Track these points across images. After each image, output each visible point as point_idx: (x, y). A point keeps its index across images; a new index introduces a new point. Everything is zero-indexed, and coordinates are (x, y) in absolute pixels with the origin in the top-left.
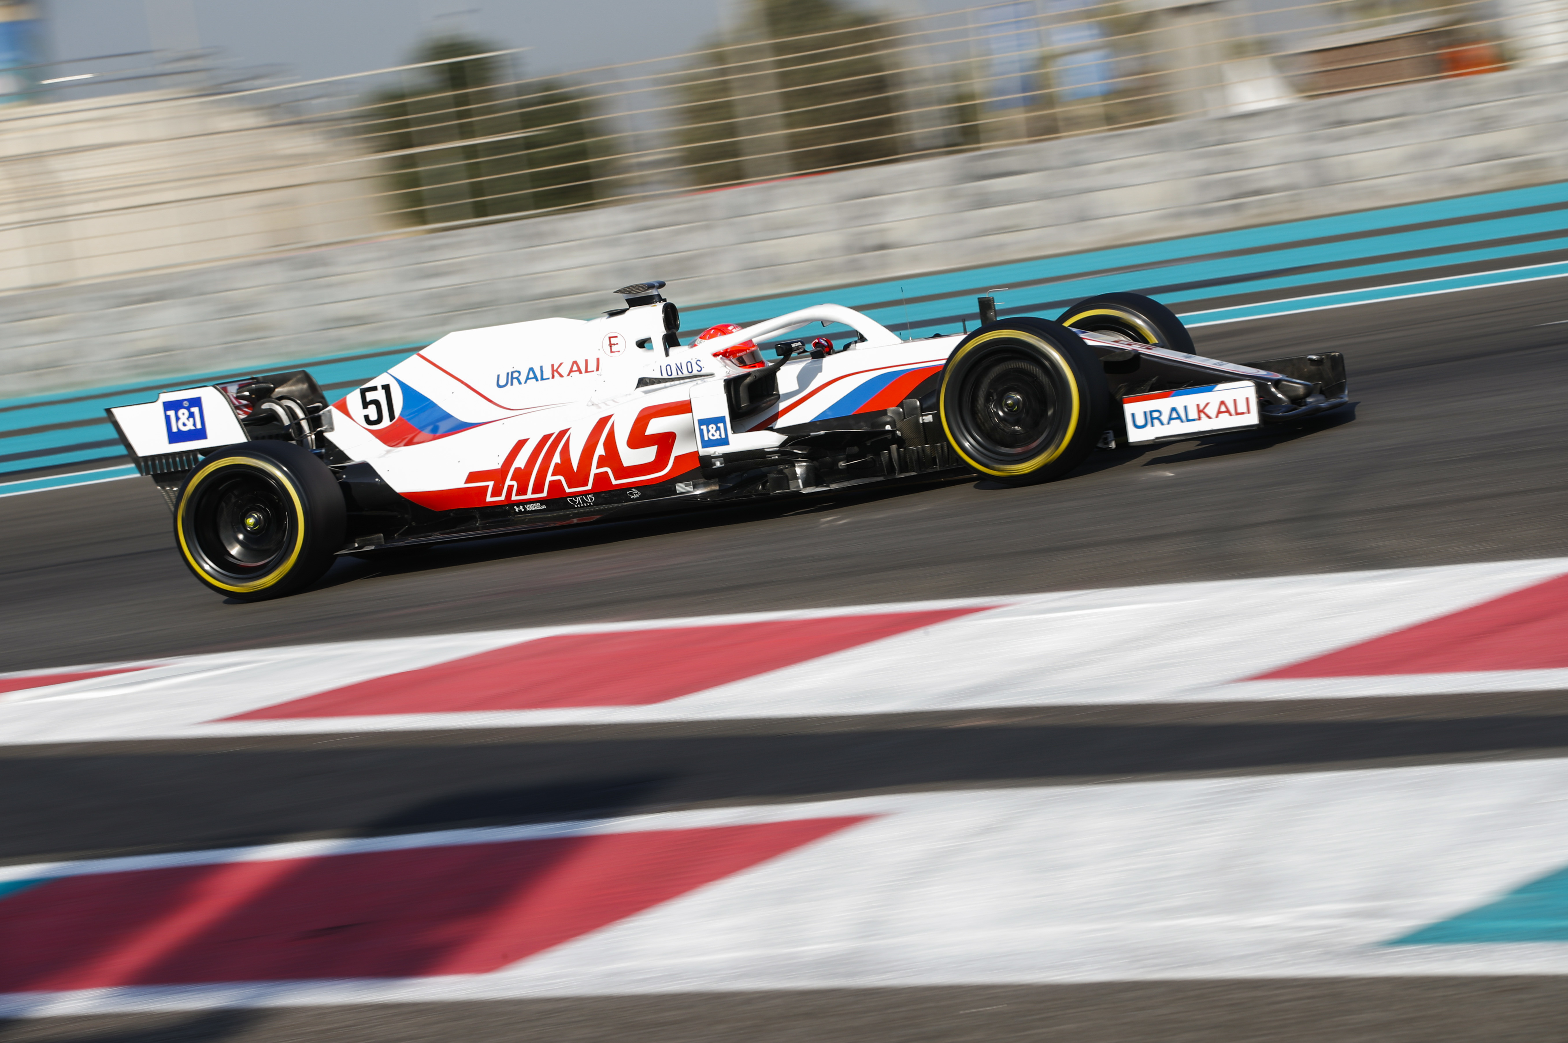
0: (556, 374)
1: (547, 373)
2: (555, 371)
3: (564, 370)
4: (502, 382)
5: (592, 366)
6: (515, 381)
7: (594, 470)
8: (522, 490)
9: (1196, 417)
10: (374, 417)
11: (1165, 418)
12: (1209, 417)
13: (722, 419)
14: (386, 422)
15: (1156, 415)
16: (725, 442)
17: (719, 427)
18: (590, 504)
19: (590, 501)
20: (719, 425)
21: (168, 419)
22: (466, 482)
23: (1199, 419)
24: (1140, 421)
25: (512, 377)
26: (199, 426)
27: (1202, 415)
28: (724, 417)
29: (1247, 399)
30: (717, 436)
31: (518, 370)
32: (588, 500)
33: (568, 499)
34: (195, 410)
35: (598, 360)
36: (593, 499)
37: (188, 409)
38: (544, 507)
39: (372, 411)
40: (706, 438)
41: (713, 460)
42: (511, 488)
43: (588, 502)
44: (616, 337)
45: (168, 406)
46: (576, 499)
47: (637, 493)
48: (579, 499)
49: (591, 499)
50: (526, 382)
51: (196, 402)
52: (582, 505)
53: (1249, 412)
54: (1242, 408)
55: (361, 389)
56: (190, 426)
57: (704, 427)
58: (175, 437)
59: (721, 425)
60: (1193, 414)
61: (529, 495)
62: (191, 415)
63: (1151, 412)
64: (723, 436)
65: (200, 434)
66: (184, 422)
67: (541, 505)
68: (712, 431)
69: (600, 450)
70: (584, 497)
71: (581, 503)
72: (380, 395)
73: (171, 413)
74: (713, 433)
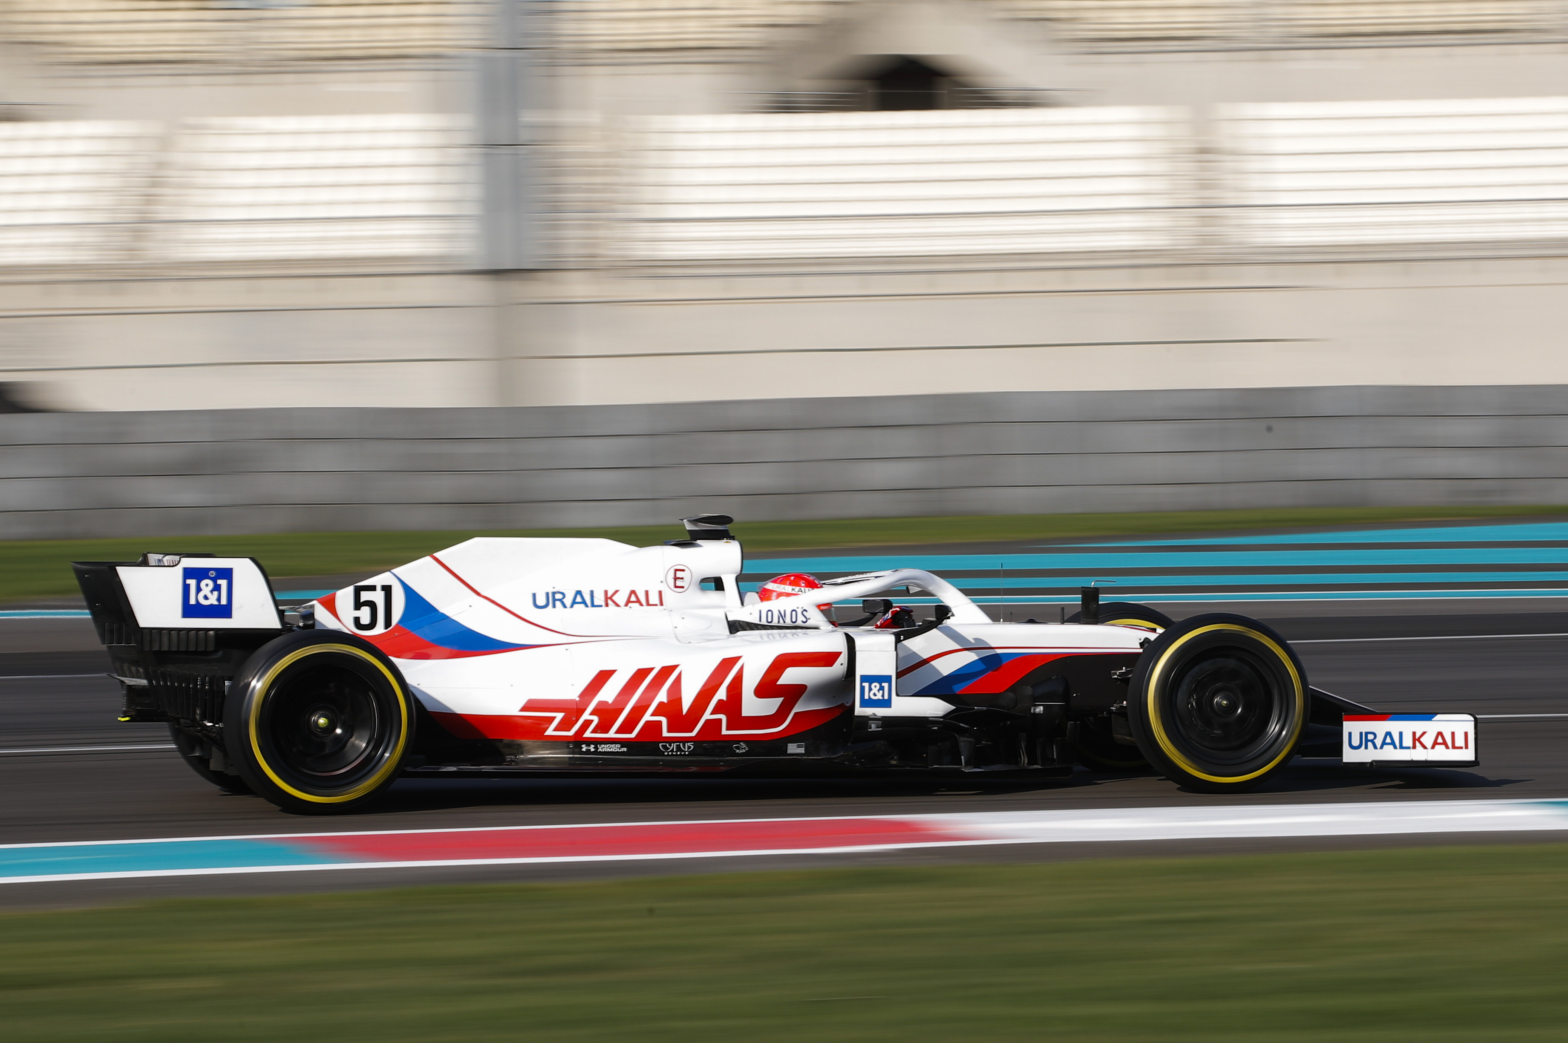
0: (610, 602)
1: (599, 599)
2: (608, 599)
3: (621, 598)
4: (541, 601)
5: (654, 599)
6: (558, 603)
7: (707, 715)
8: (603, 727)
9: (1411, 745)
10: (365, 620)
11: (1378, 742)
12: (1425, 747)
13: (888, 679)
14: (380, 629)
15: (1371, 737)
16: (887, 703)
17: (884, 687)
18: (685, 753)
19: (686, 750)
20: (883, 684)
21: (186, 589)
22: (522, 710)
23: (1414, 747)
24: (1356, 742)
25: (554, 599)
26: (224, 602)
27: (1418, 744)
28: (890, 677)
29: (1466, 734)
30: (879, 696)
31: (561, 591)
32: (685, 748)
33: (660, 744)
34: (223, 583)
35: (660, 592)
36: (691, 747)
37: (214, 580)
38: (625, 749)
39: (365, 614)
40: (866, 697)
41: (870, 722)
42: (588, 723)
43: (683, 751)
44: (683, 570)
45: (189, 573)
46: (671, 746)
47: (744, 748)
48: (674, 746)
49: (689, 747)
50: (572, 607)
51: (227, 573)
52: (675, 753)
53: (1467, 747)
54: (1460, 742)
55: (355, 586)
56: (213, 600)
57: (866, 685)
58: (189, 611)
59: (886, 685)
60: (1408, 741)
61: (612, 734)
62: (217, 588)
63: (1367, 733)
64: (886, 697)
65: (225, 611)
66: (207, 595)
67: (622, 747)
68: (875, 690)
69: (721, 694)
70: (681, 744)
71: (675, 750)
72: (378, 597)
73: (192, 583)
74: (875, 692)
